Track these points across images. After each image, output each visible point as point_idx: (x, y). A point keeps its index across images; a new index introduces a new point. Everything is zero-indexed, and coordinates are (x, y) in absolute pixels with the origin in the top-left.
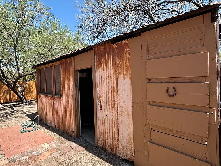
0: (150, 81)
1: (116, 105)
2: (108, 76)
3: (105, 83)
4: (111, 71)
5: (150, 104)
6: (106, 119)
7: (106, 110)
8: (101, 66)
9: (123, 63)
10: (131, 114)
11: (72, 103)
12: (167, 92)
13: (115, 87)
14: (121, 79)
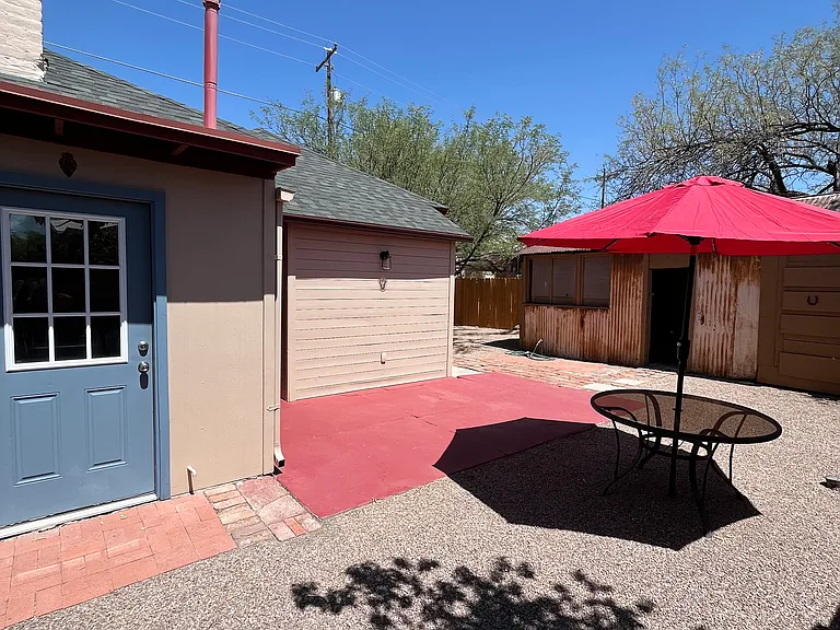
0: (788, 289)
1: (732, 317)
2: (720, 281)
3: (715, 288)
4: (727, 275)
5: (786, 313)
6: (712, 336)
7: (713, 323)
8: (709, 268)
9: (748, 267)
10: (756, 325)
11: (639, 318)
12: (808, 301)
13: (732, 295)
14: (743, 287)
